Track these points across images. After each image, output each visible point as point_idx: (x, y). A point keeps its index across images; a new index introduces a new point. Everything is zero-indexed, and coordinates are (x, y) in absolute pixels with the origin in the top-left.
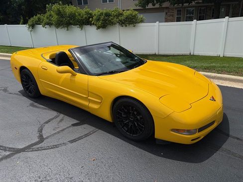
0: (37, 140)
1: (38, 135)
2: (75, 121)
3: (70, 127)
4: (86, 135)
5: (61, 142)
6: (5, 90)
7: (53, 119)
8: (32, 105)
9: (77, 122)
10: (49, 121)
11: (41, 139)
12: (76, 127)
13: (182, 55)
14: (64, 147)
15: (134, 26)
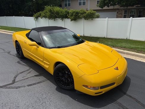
0: (11, 82)
1: (13, 79)
2: (37, 74)
3: (32, 77)
4: (39, 83)
5: (23, 85)
6: (9, 53)
8: (18, 62)
9: (38, 74)
10: (23, 72)
11: (14, 82)
12: (37, 77)
14: (22, 88)
15: (92, 20)
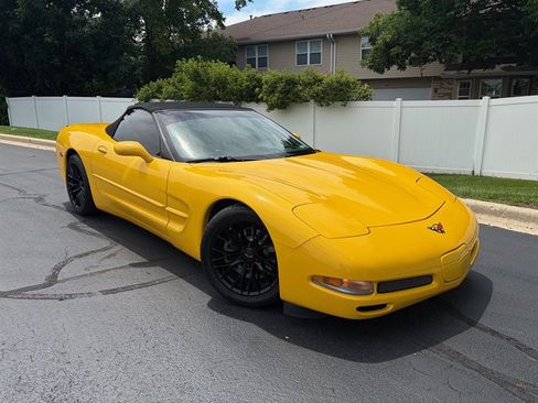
0: (43, 281)
1: (50, 274)
2: (140, 259)
3: (121, 267)
4: (144, 285)
5: (85, 290)
6: (40, 199)
7: (98, 251)
8: (72, 226)
9: (144, 260)
10: (86, 254)
11: (52, 280)
12: (139, 269)
13: (453, 175)
14: (84, 300)
